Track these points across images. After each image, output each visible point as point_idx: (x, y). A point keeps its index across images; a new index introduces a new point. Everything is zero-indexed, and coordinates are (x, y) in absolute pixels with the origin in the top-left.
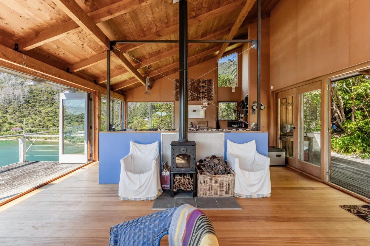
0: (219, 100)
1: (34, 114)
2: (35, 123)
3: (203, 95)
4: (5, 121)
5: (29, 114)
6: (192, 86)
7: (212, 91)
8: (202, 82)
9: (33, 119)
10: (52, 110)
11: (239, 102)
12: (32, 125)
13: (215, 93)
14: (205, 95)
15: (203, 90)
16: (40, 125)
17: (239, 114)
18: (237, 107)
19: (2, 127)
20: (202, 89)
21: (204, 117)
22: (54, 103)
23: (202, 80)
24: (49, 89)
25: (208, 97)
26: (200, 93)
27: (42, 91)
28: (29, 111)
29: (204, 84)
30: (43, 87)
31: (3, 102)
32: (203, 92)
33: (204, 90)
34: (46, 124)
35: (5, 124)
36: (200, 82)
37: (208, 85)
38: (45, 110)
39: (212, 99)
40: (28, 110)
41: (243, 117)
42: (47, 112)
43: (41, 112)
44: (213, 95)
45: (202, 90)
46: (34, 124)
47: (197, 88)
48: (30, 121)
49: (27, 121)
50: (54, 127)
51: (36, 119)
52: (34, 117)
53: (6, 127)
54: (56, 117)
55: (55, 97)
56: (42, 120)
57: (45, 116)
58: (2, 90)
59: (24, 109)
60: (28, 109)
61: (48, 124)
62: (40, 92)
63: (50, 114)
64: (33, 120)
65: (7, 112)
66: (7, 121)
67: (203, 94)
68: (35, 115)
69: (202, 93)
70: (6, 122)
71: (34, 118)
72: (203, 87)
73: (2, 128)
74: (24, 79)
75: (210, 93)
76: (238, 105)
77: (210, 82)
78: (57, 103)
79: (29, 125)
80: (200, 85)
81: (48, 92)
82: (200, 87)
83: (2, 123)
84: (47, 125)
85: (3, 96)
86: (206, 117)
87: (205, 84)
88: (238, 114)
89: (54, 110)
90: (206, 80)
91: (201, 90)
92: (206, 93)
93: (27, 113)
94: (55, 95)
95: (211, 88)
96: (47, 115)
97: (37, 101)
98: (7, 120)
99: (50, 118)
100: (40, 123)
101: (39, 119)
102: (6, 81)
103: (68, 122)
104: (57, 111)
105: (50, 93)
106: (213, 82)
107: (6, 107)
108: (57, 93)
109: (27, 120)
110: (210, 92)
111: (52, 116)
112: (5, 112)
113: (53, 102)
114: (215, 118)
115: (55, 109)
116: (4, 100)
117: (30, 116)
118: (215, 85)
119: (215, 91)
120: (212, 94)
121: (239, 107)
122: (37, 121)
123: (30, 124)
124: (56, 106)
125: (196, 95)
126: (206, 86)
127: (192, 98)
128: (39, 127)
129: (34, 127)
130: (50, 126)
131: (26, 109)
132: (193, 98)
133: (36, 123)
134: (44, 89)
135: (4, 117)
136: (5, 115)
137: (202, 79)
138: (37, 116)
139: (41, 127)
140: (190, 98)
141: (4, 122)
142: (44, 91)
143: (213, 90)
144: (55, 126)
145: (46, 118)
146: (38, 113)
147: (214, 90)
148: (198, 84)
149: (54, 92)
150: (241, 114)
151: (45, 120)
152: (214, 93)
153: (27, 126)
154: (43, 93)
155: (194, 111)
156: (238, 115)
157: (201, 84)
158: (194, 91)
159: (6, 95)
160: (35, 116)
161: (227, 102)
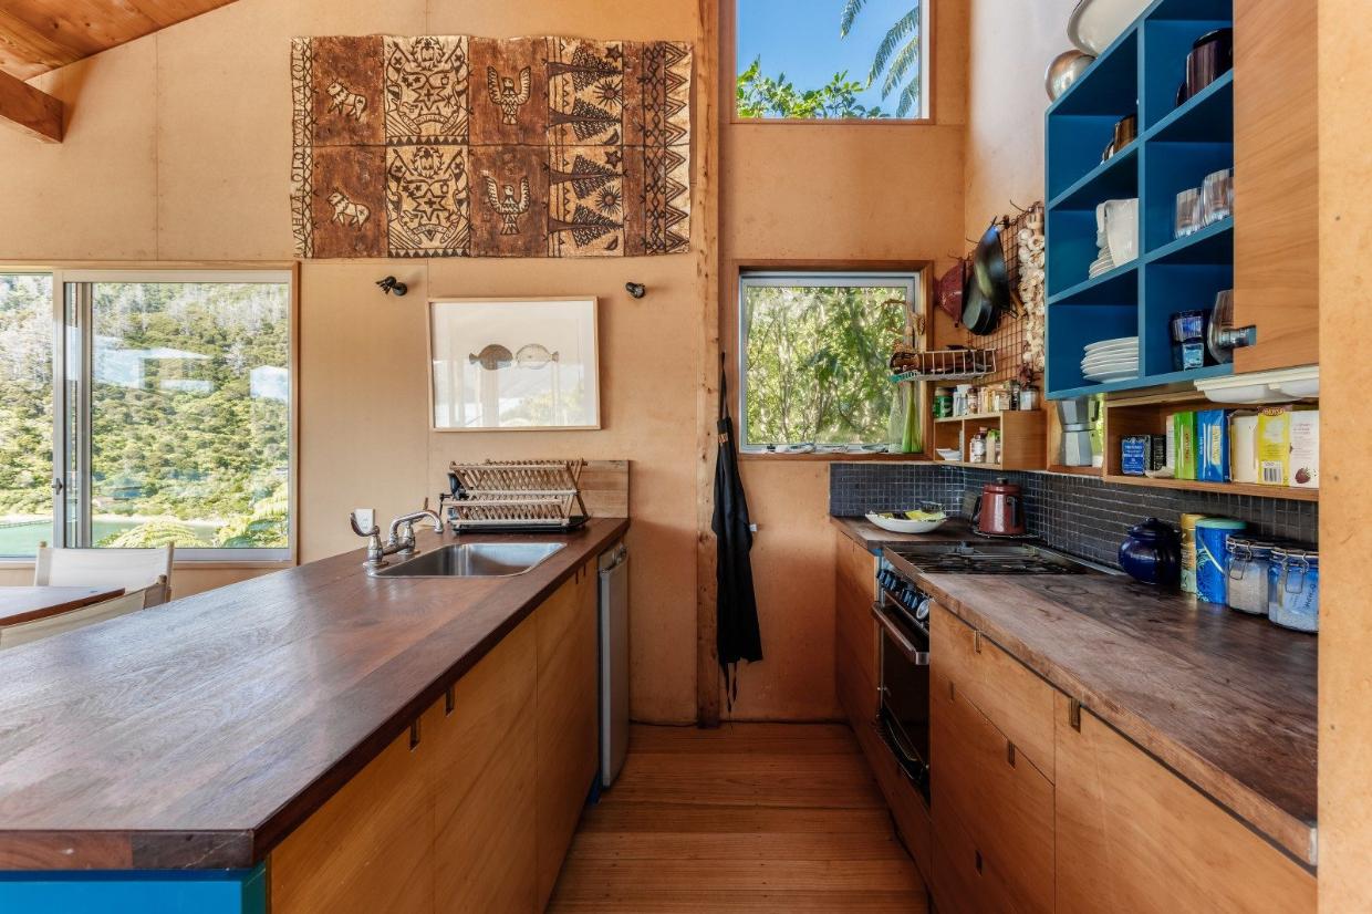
0: (746, 247)
1: (144, 419)
2: (147, 454)
3: (590, 202)
4: (30, 446)
5: (126, 422)
6: (470, 112)
7: (678, 160)
8: (573, 68)
9: (139, 439)
10: (216, 406)
11: (940, 274)
12: (135, 462)
13: (700, 179)
14: (609, 200)
15: (580, 151)
16: (166, 463)
17: (950, 390)
18: (929, 327)
19: (18, 469)
20: (571, 138)
21: (594, 422)
22: (226, 378)
23: (571, 49)
24: (207, 324)
25: (633, 218)
26: (558, 177)
27: (177, 332)
28: (124, 409)
29: (590, 94)
30: (184, 317)
31: (25, 372)
32: (586, 177)
33: (593, 151)
34: (193, 459)
35: (29, 459)
36: (555, 69)
37: (632, 102)
38: (192, 403)
39: (679, 241)
40: (122, 405)
41: (992, 423)
42: (196, 412)
43: (174, 413)
44: (681, 203)
45: (572, 153)
46: (143, 457)
47: (526, 129)
48: (131, 445)
49: (118, 445)
50: (222, 469)
51: (151, 440)
52: (146, 430)
53: (35, 468)
54: (233, 433)
55: (228, 356)
56: (176, 442)
57: (190, 429)
58: (21, 327)
59: (107, 401)
60: (123, 401)
61: (200, 461)
62: (172, 337)
63: (207, 418)
64: (140, 444)
65: (40, 411)
66: (40, 448)
67: (581, 195)
68: (151, 421)
69: (573, 177)
70: (33, 450)
71: (144, 434)
72: (588, 119)
73: (17, 473)
74: (115, 287)
75: (656, 185)
76: (934, 303)
77: (652, 64)
78: (238, 378)
79: (124, 460)
80: (555, 101)
81: (201, 336)
82: (560, 118)
83: (19, 454)
84: (196, 463)
85: (24, 351)
86: (614, 420)
87: (607, 88)
88: (931, 386)
89: (226, 405)
90: (611, 52)
91: (561, 147)
92: (615, 185)
93: (118, 417)
94: (229, 346)
95: (664, 132)
96: (194, 425)
97: (157, 371)
98: (39, 443)
99: (208, 436)
100: (169, 456)
101: (166, 438)
102: (42, 294)
103: (278, 453)
104: (234, 409)
105: (211, 341)
106: (682, 69)
107: (34, 394)
108: (237, 339)
109: (117, 442)
110: (652, 165)
111: (215, 430)
112: (33, 411)
113: (221, 376)
114: (700, 432)
115: (229, 400)
116: (28, 363)
117: (129, 426)
118: (702, 100)
119: (700, 162)
120: (680, 190)
121: (944, 323)
122: (155, 447)
123: (129, 457)
124: (231, 389)
125: (512, 199)
126: (616, 110)
127: (470, 227)
128: (165, 469)
129: (143, 468)
130: (205, 466)
131: (113, 399)
132: (482, 233)
133: (153, 453)
134: (185, 324)
135: (27, 430)
136: (29, 423)
137: (569, 39)
138: (158, 427)
139: (172, 469)
140: (454, 225)
141: (26, 450)
142: (188, 334)
143: (684, 151)
144: (226, 465)
145: (193, 434)
146: (160, 415)
147: (693, 150)
148: (538, 91)
149: (224, 338)
150: (963, 389)
151: (185, 444)
152: (692, 182)
153: (116, 464)
154: (181, 338)
155: (494, 356)
156: (931, 398)
157: (564, 92)
158: (496, 164)
159: (36, 346)
160: (150, 428)
161: (836, 281)
